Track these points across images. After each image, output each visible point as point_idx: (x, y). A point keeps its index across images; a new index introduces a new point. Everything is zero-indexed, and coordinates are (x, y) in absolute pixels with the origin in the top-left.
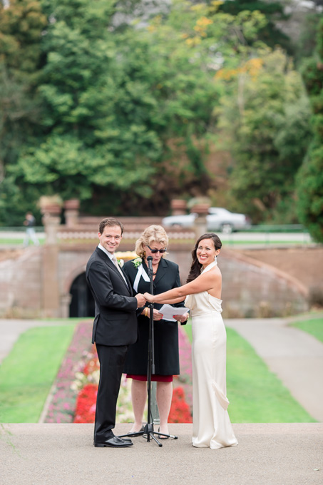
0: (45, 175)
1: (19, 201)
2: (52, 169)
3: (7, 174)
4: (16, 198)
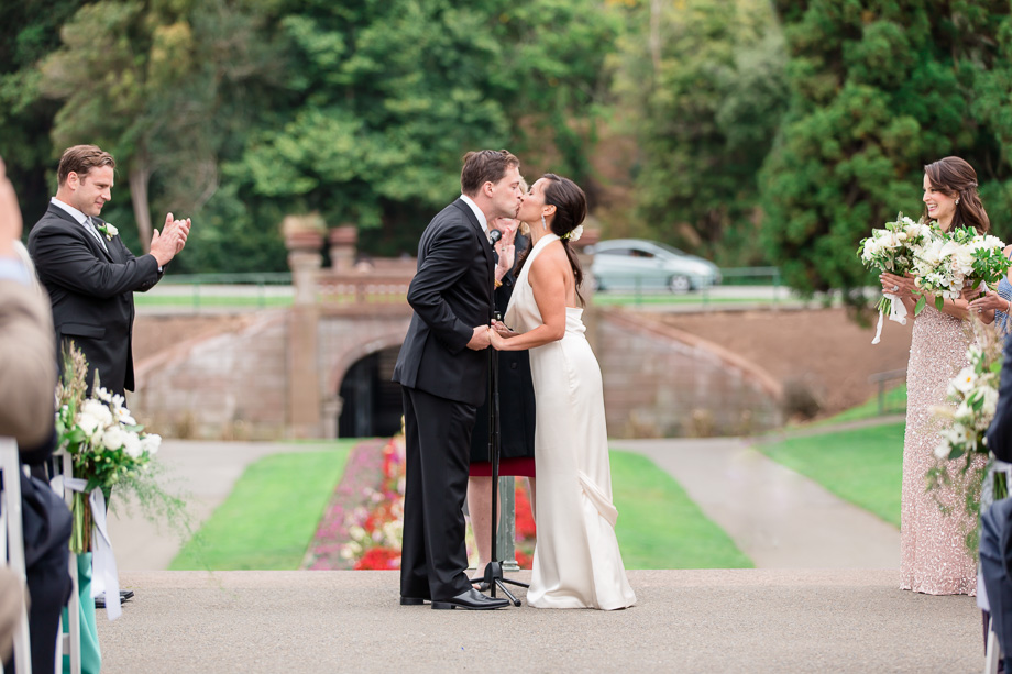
0: (292, 181)
1: (246, 230)
2: (305, 169)
3: (224, 180)
4: (239, 224)
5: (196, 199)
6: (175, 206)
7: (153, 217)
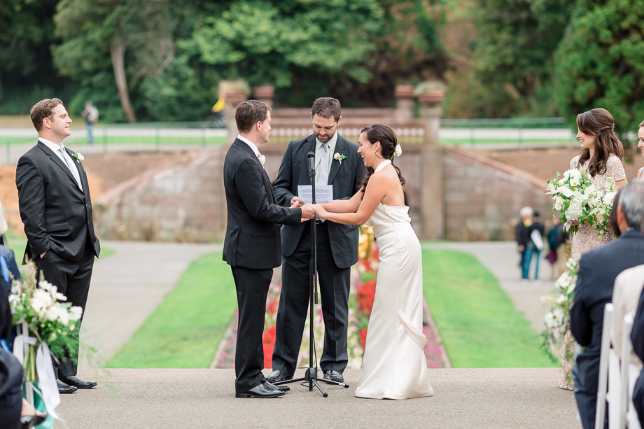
0: (227, 53)
1: (194, 88)
2: (237, 45)
3: (178, 52)
4: (189, 84)
5: (159, 66)
6: (143, 71)
7: (128, 78)
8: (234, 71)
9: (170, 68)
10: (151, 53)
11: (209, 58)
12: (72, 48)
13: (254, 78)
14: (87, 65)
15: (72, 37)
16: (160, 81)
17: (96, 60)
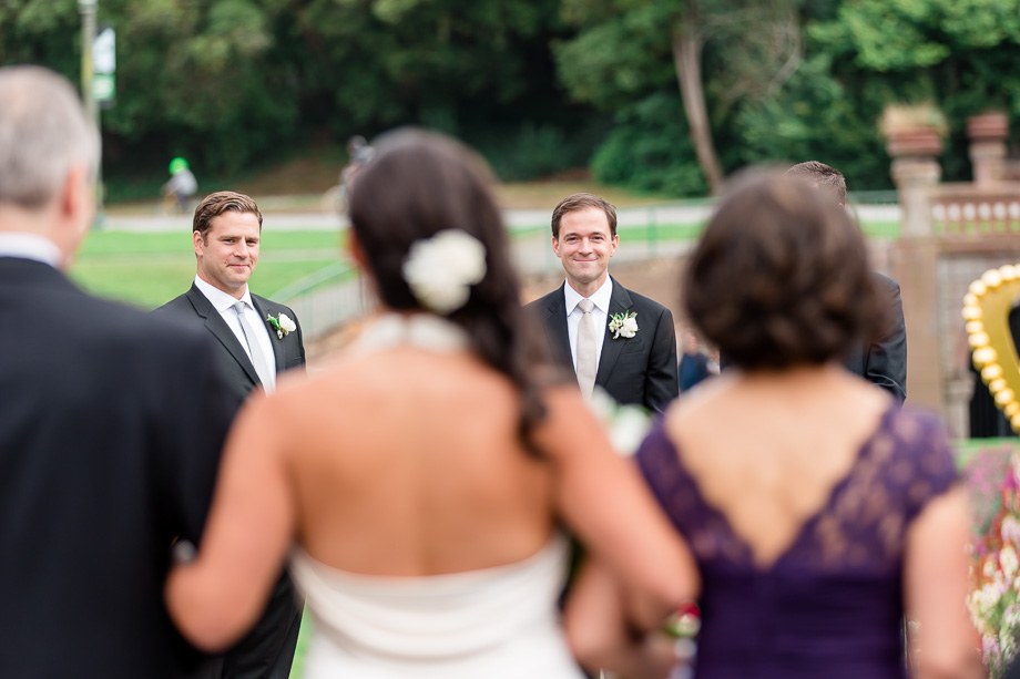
0: (909, 49)
1: (843, 121)
2: (931, 30)
3: (810, 49)
4: (833, 114)
5: (771, 77)
6: (740, 88)
7: (711, 104)
8: (926, 83)
9: (795, 82)
10: (755, 52)
11: (873, 58)
12: (594, 47)
13: (966, 99)
14: (627, 80)
15: (594, 22)
16: (774, 108)
17: (644, 69)
